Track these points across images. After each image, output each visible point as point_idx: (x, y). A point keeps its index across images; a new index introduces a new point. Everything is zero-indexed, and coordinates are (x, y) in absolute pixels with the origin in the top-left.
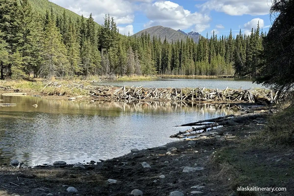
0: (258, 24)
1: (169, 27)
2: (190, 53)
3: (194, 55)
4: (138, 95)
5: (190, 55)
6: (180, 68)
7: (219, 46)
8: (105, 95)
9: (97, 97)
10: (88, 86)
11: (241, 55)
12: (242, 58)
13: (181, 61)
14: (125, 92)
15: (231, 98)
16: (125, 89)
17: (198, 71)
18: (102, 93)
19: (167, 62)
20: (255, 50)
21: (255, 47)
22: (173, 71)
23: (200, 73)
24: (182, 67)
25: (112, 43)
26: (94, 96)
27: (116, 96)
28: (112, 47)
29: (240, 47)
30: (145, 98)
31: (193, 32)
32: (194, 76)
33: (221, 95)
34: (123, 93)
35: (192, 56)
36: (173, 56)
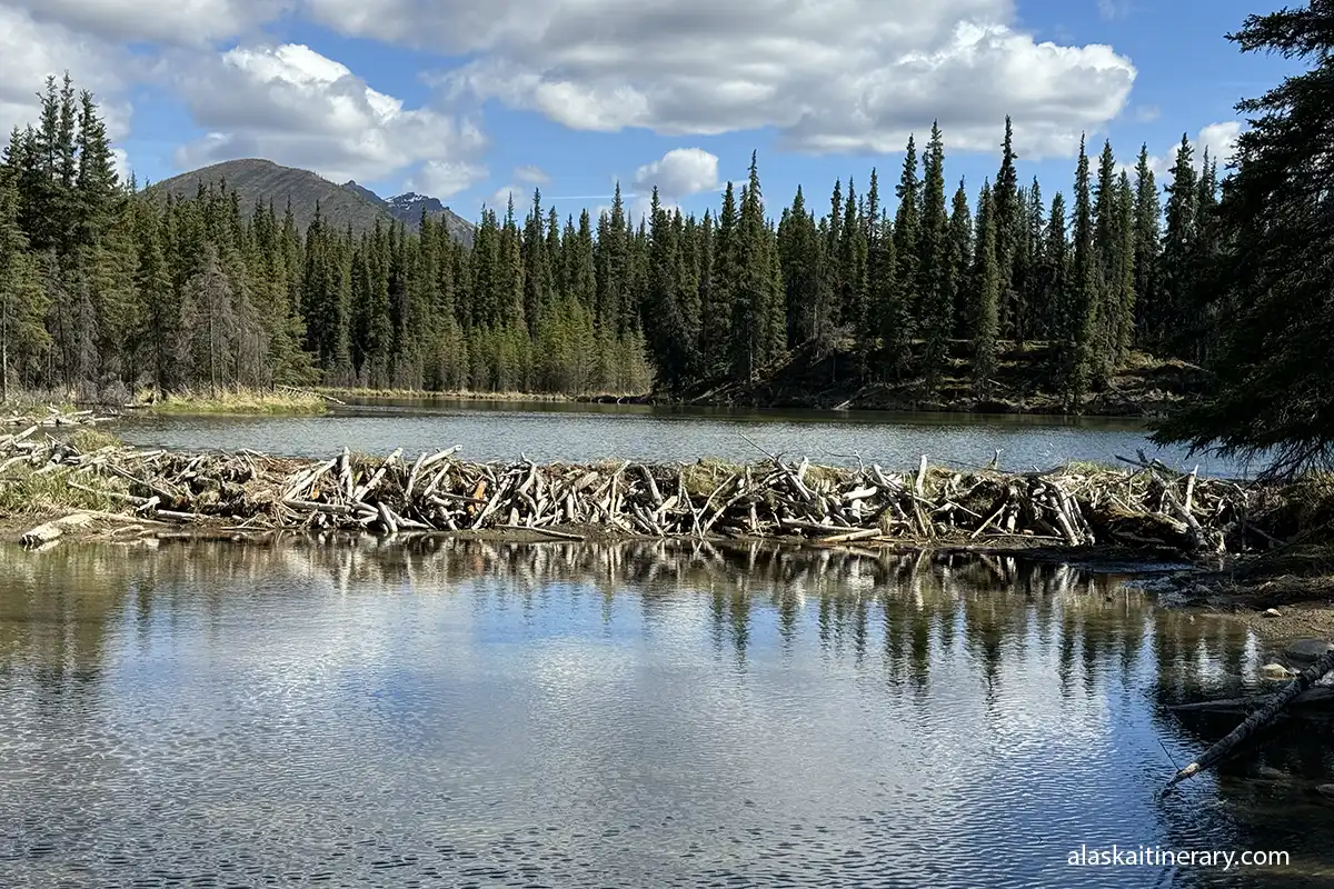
0: (753, 167)
1: (302, 168)
2: (443, 286)
3: (459, 298)
4: (437, 506)
5: (442, 298)
6: (396, 355)
7: (569, 259)
8: (233, 508)
9: (181, 521)
10: (105, 450)
11: (681, 300)
12: (686, 318)
13: (401, 324)
14: (350, 488)
15: (959, 516)
16: (347, 470)
17: (483, 371)
18: (212, 496)
19: (335, 328)
20: (745, 281)
21: (744, 266)
22: (365, 371)
23: (494, 383)
24: (405, 350)
25: (86, 223)
26: (161, 512)
27: (299, 511)
28: (85, 243)
29: (676, 264)
30: (479, 522)
31: (413, 194)
32: (464, 392)
33: (907, 504)
34: (344, 495)
35: (453, 300)
36: (361, 301)
